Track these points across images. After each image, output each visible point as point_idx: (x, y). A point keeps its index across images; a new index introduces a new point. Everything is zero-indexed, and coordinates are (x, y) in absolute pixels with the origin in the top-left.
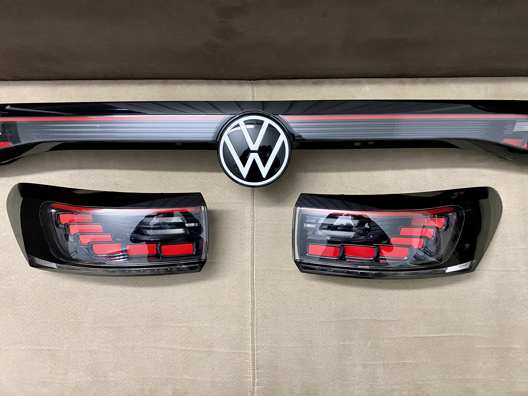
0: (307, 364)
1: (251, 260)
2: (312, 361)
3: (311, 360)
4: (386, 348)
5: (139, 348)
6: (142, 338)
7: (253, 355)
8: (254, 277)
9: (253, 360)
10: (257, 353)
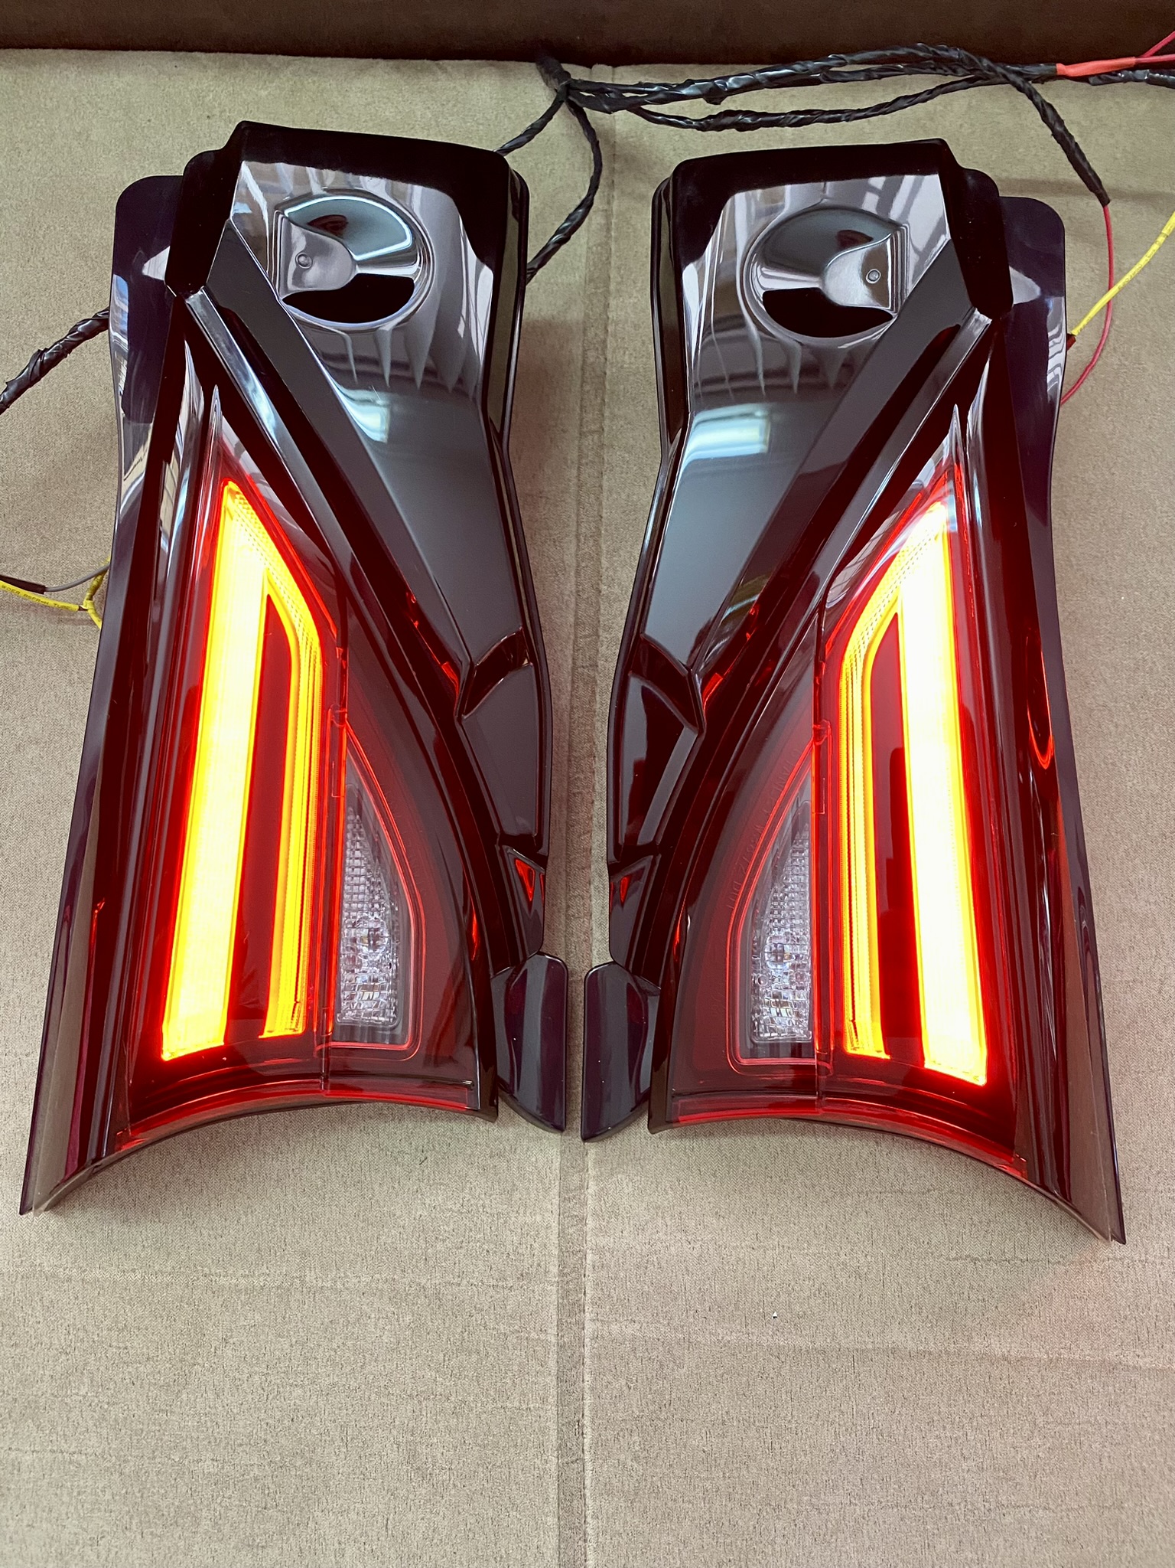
1: (562, 1274)
8: (587, 1402)
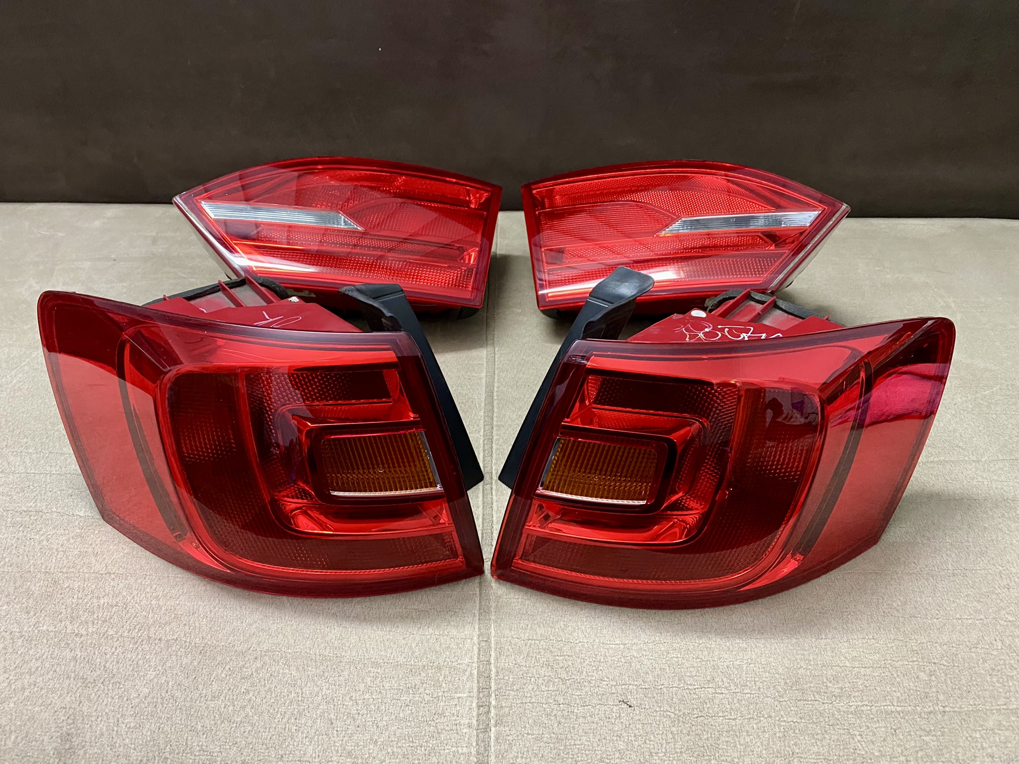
0: (680, 711)
2: (699, 698)
3: (695, 696)
4: (946, 658)
5: (81, 646)
6: (105, 614)
7: (484, 676)
9: (484, 689)
10: (496, 667)
